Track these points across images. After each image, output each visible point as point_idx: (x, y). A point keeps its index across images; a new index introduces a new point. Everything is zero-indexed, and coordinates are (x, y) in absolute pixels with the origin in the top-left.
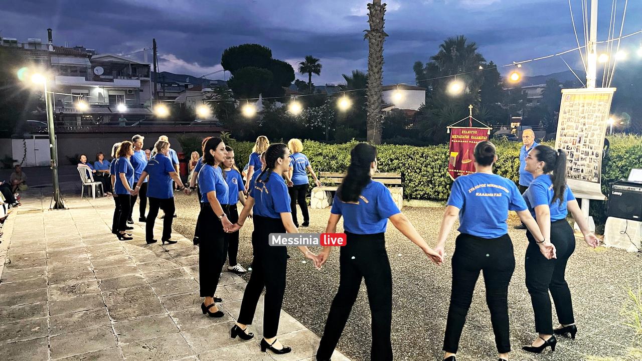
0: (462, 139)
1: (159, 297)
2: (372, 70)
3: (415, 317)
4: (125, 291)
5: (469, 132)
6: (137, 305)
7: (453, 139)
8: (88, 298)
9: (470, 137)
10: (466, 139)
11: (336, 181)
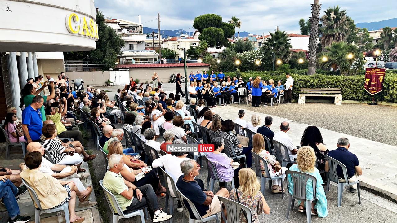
0: (372, 73)
7: (367, 73)
9: (376, 72)
10: (374, 73)
11: (308, 92)
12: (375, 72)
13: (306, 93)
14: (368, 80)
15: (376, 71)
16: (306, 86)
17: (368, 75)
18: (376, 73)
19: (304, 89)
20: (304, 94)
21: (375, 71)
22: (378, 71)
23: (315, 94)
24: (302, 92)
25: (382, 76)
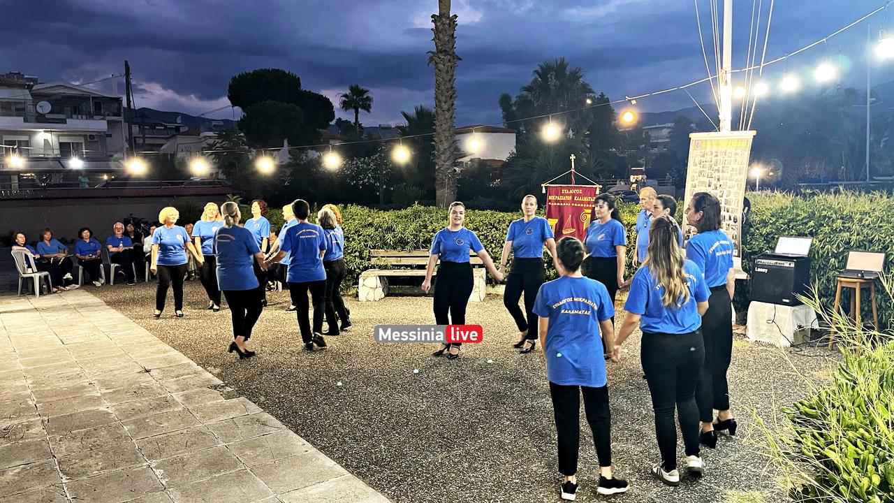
0: (563, 202)
1: (134, 441)
2: (441, 107)
3: (500, 449)
4: (83, 433)
5: (571, 192)
6: (101, 453)
7: (550, 201)
8: (28, 445)
9: (573, 198)
10: (567, 201)
11: (394, 261)
12: (570, 198)
13: (386, 267)
14: (553, 222)
15: (573, 195)
16: (385, 245)
17: (553, 209)
18: (573, 201)
19: (382, 252)
20: (380, 267)
21: (569, 195)
22: (579, 195)
23: (411, 267)
24: (373, 261)
25: (590, 211)
